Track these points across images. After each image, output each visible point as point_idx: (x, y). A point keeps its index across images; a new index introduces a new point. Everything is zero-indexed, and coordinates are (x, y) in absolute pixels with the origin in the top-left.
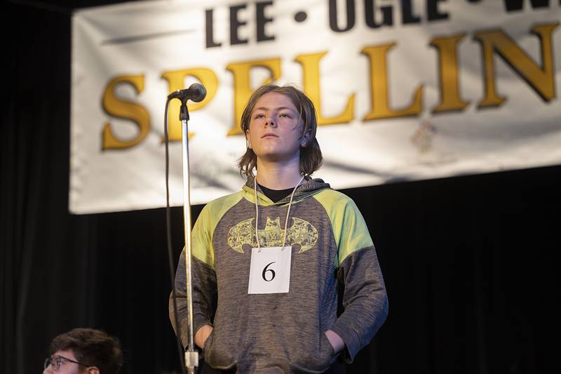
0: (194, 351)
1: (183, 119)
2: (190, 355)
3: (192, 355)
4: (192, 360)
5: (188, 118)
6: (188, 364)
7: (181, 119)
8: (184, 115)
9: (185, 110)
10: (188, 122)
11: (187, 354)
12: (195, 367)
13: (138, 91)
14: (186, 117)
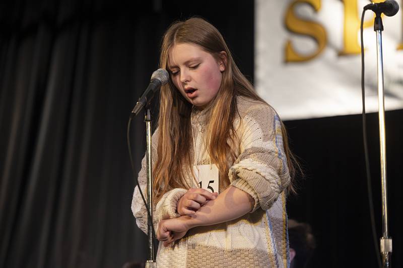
0: (389, 238)
1: (378, 29)
2: (385, 242)
3: (387, 242)
4: (386, 246)
5: (382, 29)
6: (383, 250)
7: (376, 30)
8: (378, 26)
9: (379, 22)
10: (382, 32)
11: (382, 241)
12: (389, 253)
14: (380, 27)
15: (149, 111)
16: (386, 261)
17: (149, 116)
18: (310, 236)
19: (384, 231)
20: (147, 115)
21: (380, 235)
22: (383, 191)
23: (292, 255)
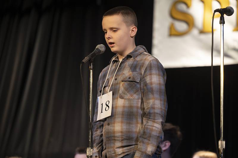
0: (223, 141)
1: (222, 23)
3: (222, 143)
4: (222, 145)
5: (224, 23)
6: (220, 147)
7: (220, 23)
9: (223, 19)
10: (224, 25)
11: (220, 142)
12: (223, 149)
13: (188, 6)
15: (92, 64)
16: (221, 153)
17: (92, 67)
18: (179, 133)
19: (221, 136)
20: (90, 66)
21: (219, 139)
22: (221, 114)
23: (168, 145)
